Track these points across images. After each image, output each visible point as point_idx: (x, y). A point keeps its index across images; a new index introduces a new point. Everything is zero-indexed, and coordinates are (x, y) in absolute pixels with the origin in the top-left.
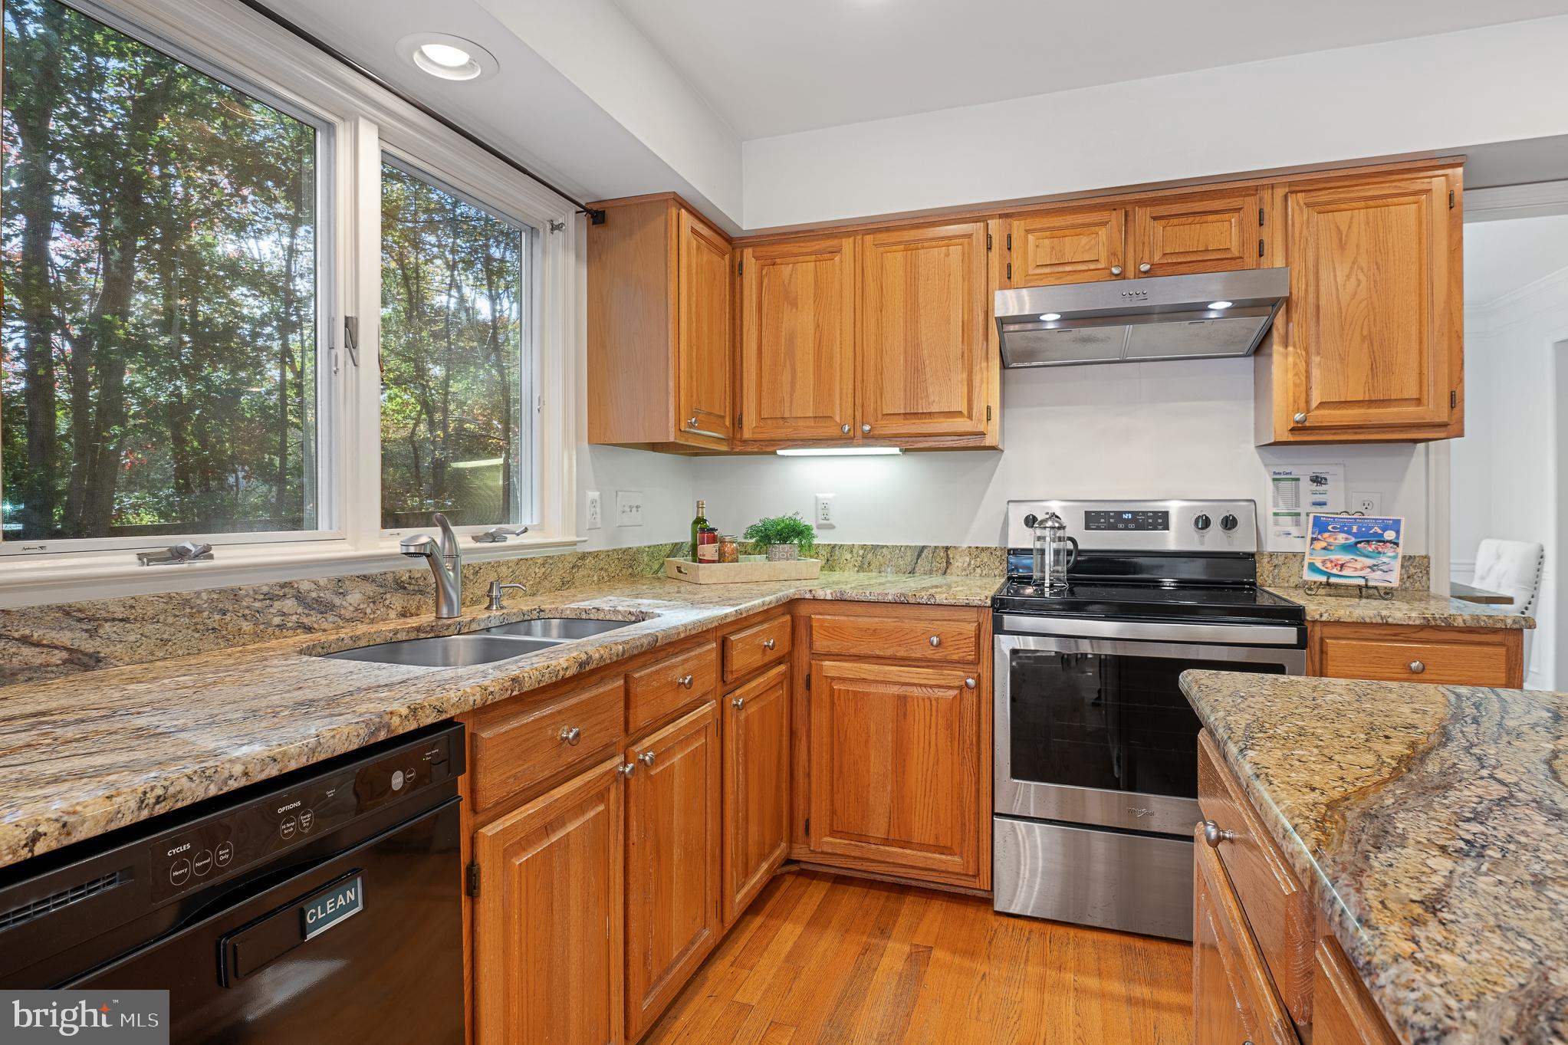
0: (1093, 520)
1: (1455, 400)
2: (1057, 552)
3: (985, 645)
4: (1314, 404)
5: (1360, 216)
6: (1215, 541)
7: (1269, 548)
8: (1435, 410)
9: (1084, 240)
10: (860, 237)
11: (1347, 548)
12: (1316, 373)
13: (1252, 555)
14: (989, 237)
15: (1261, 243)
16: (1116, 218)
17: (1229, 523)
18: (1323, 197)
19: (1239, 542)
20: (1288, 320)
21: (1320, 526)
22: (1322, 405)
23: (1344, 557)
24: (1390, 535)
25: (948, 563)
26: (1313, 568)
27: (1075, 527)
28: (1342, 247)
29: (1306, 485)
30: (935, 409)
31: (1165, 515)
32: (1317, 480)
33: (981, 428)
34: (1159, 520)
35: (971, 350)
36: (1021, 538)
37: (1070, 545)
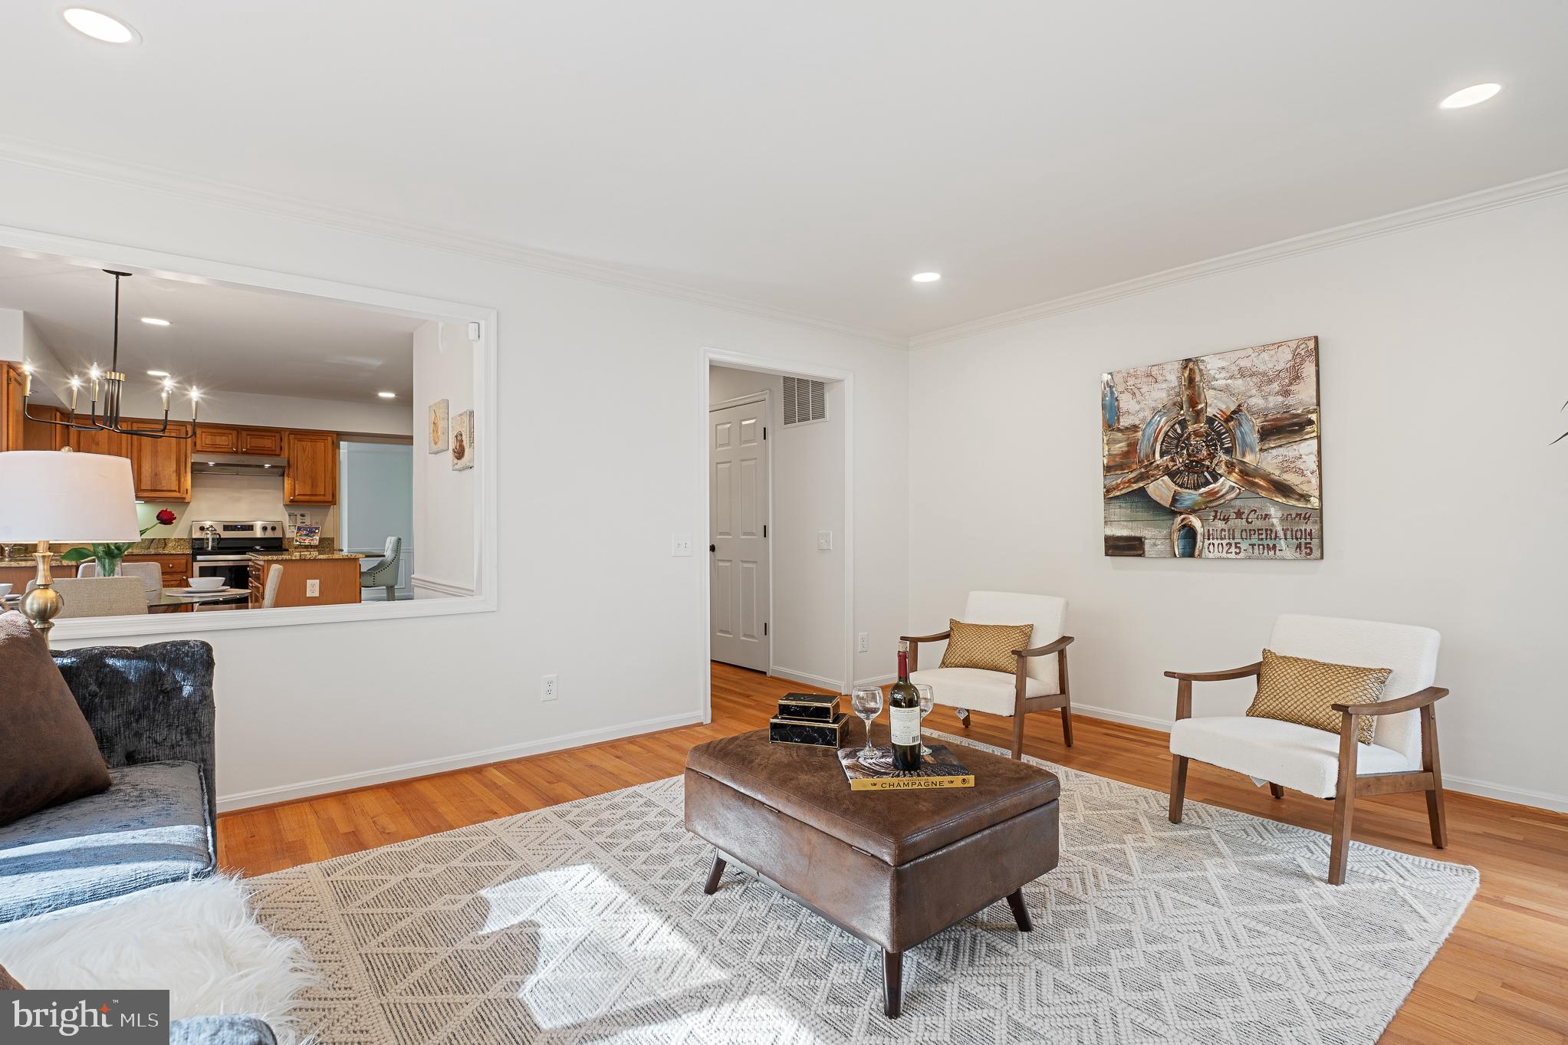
0: (226, 528)
1: (334, 495)
2: (213, 539)
3: (189, 566)
4: (297, 494)
5: (309, 444)
6: (269, 534)
7: (287, 537)
8: (329, 498)
9: (224, 438)
10: (130, 423)
11: (306, 535)
12: (297, 486)
13: (281, 538)
14: (187, 431)
15: (281, 447)
16: (235, 433)
17: (274, 529)
18: (299, 437)
19: (278, 534)
20: (289, 470)
21: (299, 529)
22: (298, 495)
23: (305, 538)
24: (317, 531)
25: (165, 544)
26: (297, 541)
27: (220, 530)
28: (304, 451)
29: (299, 517)
30: (164, 489)
31: (252, 526)
32: (302, 515)
33: (184, 496)
34: (250, 528)
35: (180, 469)
36: (197, 535)
37: (218, 537)
